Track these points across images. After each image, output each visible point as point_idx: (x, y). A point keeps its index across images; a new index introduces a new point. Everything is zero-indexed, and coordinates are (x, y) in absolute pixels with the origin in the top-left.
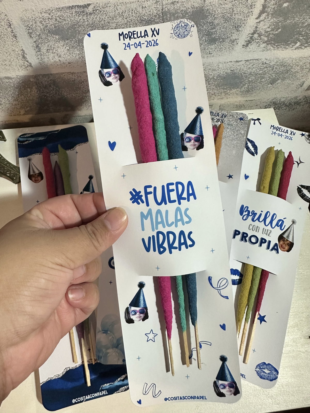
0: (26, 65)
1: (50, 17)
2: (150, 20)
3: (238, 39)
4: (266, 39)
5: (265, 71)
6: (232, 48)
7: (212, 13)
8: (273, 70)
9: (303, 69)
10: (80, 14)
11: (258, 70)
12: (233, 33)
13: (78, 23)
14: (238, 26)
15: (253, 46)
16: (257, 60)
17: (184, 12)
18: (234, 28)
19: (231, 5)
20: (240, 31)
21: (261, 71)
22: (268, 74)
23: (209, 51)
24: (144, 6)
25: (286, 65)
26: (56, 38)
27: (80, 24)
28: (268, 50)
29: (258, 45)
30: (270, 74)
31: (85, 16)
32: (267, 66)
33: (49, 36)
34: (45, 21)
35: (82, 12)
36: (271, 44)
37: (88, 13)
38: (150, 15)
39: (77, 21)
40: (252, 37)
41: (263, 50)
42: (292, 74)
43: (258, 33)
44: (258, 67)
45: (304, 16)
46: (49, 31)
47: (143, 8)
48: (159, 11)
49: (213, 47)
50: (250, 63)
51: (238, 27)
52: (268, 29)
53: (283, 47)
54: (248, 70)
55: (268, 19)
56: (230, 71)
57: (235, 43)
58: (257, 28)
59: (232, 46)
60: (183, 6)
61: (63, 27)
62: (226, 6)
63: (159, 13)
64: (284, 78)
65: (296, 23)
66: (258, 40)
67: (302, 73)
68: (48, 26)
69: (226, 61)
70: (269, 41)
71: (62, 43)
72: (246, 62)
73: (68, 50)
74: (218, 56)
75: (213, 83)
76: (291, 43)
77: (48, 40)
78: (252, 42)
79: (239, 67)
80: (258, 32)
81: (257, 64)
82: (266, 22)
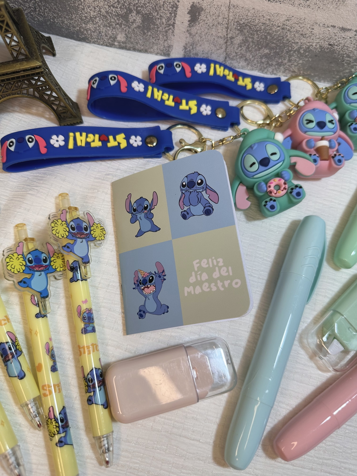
56: (328, 46)
69: (327, 23)
74: (317, 8)
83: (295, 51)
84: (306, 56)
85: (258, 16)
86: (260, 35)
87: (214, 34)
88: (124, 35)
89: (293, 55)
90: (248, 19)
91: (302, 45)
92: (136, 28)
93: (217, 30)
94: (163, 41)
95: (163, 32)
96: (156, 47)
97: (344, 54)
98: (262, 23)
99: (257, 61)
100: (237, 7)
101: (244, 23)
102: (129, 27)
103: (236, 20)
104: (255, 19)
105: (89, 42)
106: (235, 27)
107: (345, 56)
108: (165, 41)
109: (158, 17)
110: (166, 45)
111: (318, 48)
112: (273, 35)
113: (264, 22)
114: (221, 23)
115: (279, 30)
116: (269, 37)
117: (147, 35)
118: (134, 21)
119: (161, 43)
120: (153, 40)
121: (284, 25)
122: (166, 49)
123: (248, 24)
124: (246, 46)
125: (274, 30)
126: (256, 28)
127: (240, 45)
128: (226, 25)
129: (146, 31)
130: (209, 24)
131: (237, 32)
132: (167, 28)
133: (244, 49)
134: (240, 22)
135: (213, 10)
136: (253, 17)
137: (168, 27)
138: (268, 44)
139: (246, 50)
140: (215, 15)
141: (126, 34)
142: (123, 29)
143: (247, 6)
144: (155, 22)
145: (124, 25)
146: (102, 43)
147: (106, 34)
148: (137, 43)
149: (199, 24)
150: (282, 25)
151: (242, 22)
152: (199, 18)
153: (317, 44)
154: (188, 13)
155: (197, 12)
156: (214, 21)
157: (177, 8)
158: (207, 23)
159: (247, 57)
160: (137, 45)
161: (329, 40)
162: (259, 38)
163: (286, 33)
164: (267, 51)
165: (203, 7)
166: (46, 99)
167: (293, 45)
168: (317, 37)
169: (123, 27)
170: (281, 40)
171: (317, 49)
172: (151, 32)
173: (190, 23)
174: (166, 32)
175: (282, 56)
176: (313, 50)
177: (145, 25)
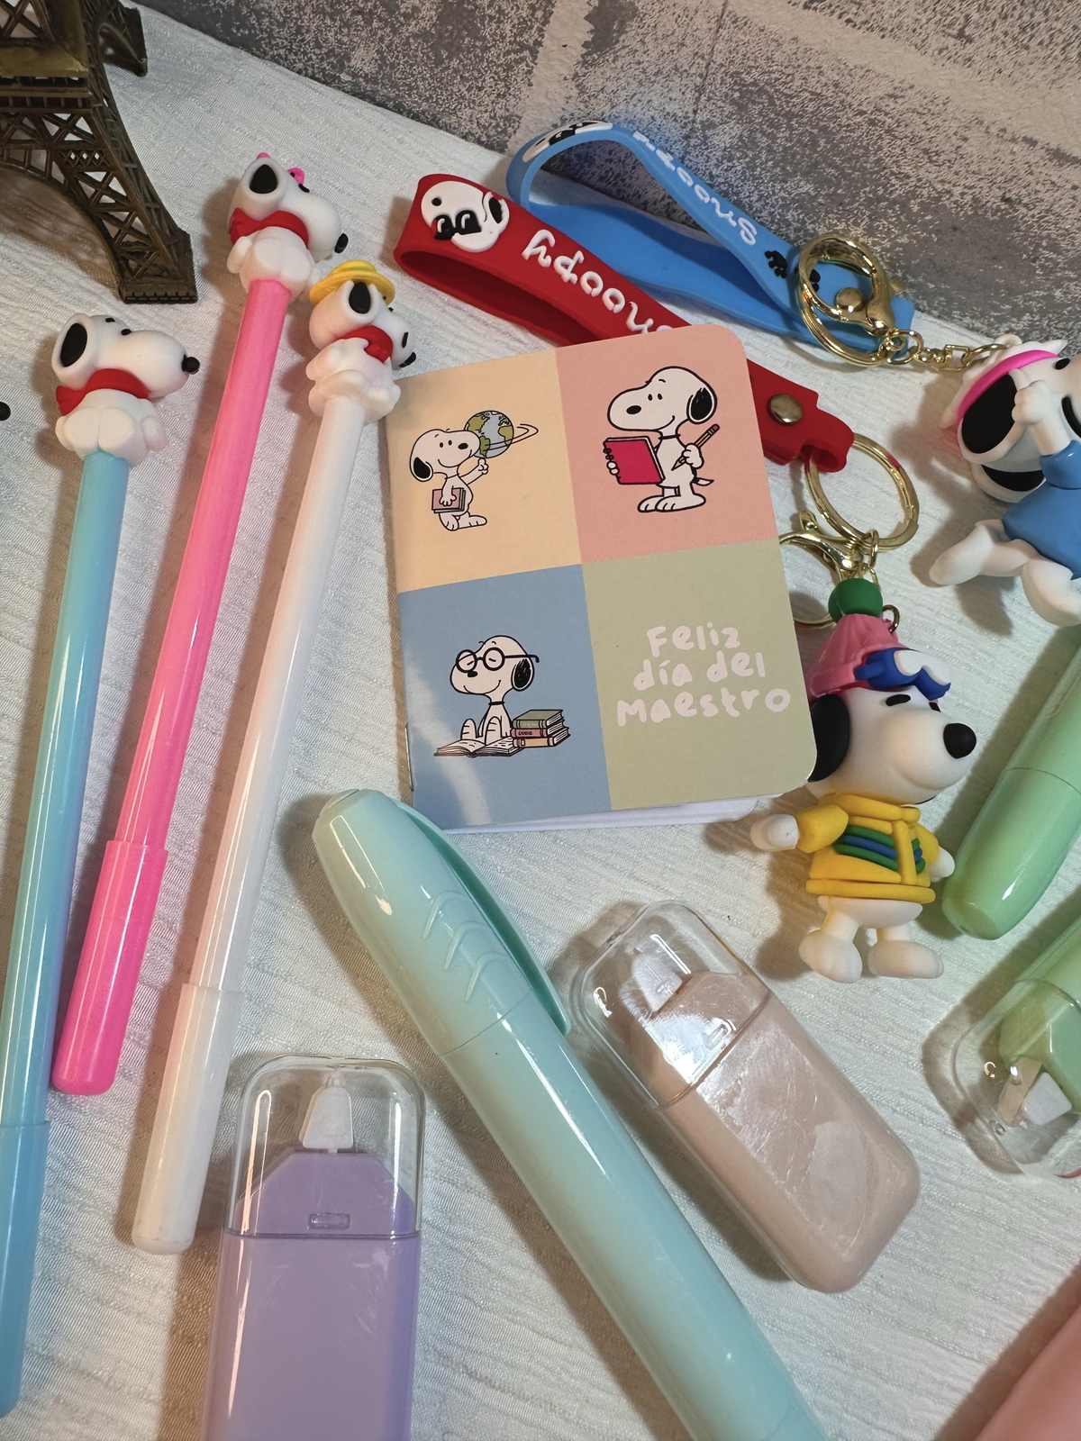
23: (967, 17)
56: (998, 202)
74: (994, 70)
83: (894, 202)
84: (924, 226)
85: (804, 66)
86: (796, 129)
87: (655, 103)
88: (373, 53)
89: (885, 216)
90: (771, 72)
91: (920, 187)
92: (415, 36)
93: (667, 90)
94: (493, 97)
95: (498, 66)
96: (469, 112)
97: (1042, 239)
98: (812, 93)
99: (771, 214)
100: (746, 23)
101: (754, 84)
102: (395, 31)
103: (732, 69)
104: (793, 75)
105: (262, 55)
106: (724, 90)
107: (1044, 244)
108: (499, 95)
109: (491, 12)
110: (500, 112)
111: (966, 204)
112: (838, 137)
113: (819, 91)
114: (685, 71)
115: (859, 125)
116: (822, 142)
117: (448, 68)
118: (413, 13)
119: (487, 100)
120: (461, 87)
121: (880, 110)
122: (498, 125)
123: (767, 87)
124: (748, 160)
125: (844, 121)
126: (791, 104)
127: (729, 152)
128: (699, 80)
129: (445, 54)
130: (646, 64)
131: (729, 109)
133: (739, 168)
134: (744, 76)
135: (667, 23)
136: (786, 67)
137: (516, 52)
138: (817, 163)
139: (744, 173)
140: (672, 39)
141: (379, 52)
142: (373, 32)
143: (773, 28)
144: (480, 29)
145: (380, 19)
146: (299, 66)
147: (317, 38)
148: (411, 88)
149: (614, 61)
150: (871, 108)
151: (749, 79)
152: (617, 42)
153: (966, 190)
154: (587, 18)
155: (616, 18)
156: (662, 59)
158: (639, 63)
159: (742, 195)
160: (410, 95)
161: (1005, 185)
162: (791, 142)
163: (880, 137)
164: (807, 188)
165: (638, 6)
166: (85, 195)
167: (893, 181)
168: (973, 168)
170: (857, 157)
171: (962, 207)
172: (461, 61)
173: (588, 54)
174: (509, 68)
175: (850, 212)
176: (952, 208)
177: (447, 31)
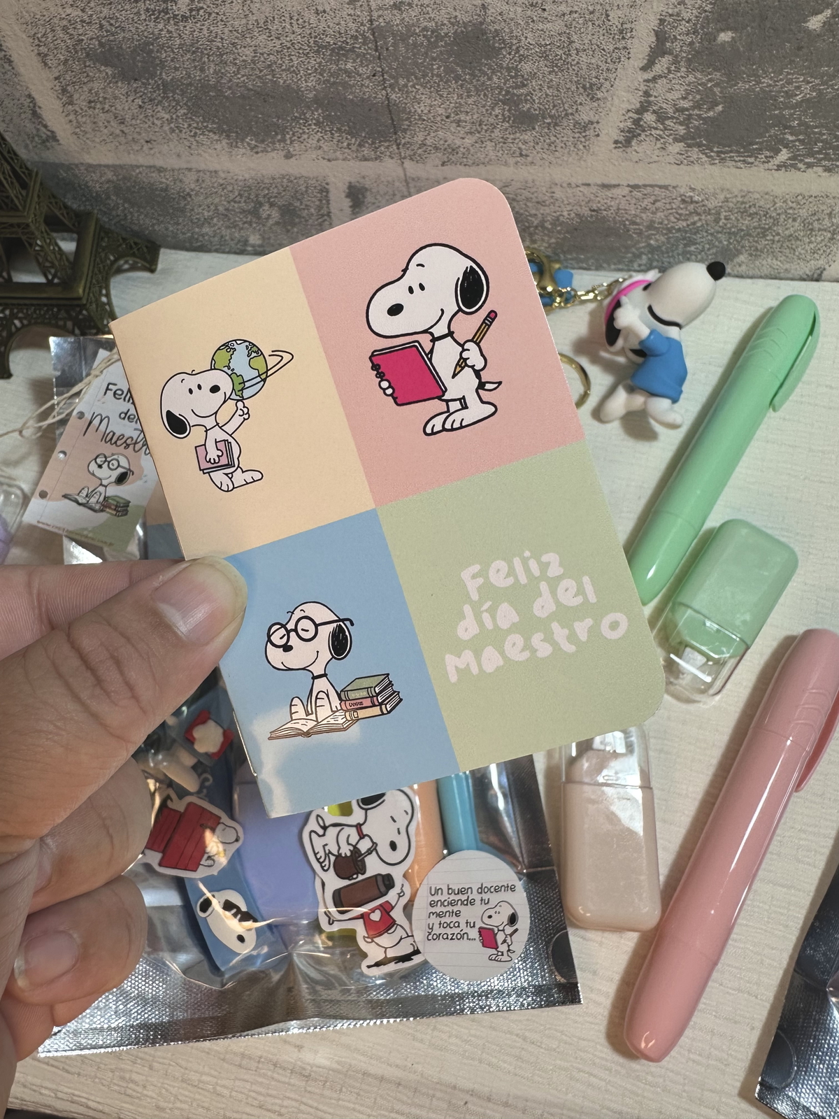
0: (44, 136)
1: (85, 18)
2: (341, 48)
3: (598, 122)
4: (681, 130)
5: (694, 223)
6: (584, 146)
7: (511, 43)
8: (718, 223)
9: (812, 230)
10: (157, 18)
11: (672, 219)
12: (581, 104)
13: (157, 38)
14: (591, 85)
15: (644, 147)
16: (666, 187)
17: (433, 32)
18: (581, 90)
19: (563, 24)
20: (598, 99)
21: (683, 220)
22: (705, 234)
23: (519, 148)
24: (320, 9)
25: (756, 214)
26: (107, 73)
27: (161, 41)
28: (692, 162)
29: (659, 145)
30: (712, 234)
31: (172, 22)
32: (699, 211)
33: (89, 66)
34: (75, 28)
35: (163, 11)
36: (699, 145)
37: (178, 15)
38: (340, 33)
39: (152, 33)
40: (640, 119)
41: (677, 162)
42: (778, 241)
43: (654, 112)
44: (672, 209)
45: (788, 74)
46: (88, 55)
47: (318, 14)
48: (362, 24)
49: (527, 136)
50: (645, 195)
51: (591, 87)
52: (681, 101)
53: (737, 159)
54: (644, 216)
55: (679, 74)
56: (589, 212)
57: (590, 133)
58: (651, 96)
59: (583, 140)
60: (427, 16)
61: (121, 47)
62: (549, 26)
63: (364, 31)
64: (757, 249)
65: (765, 91)
66: (658, 132)
67: (810, 242)
68: (83, 40)
69: (573, 181)
70: (693, 138)
71: (122, 88)
72: (631, 192)
73: (140, 107)
74: (547, 164)
75: (543, 240)
76: (761, 150)
77: (88, 76)
78: (640, 135)
79: (613, 203)
80: (654, 108)
81: (668, 201)
82: (673, 82)
84: (559, 232)
88: (258, 237)
91: (545, 217)
92: (272, 225)
97: (624, 221)
102: (264, 225)
107: (627, 223)
109: (303, 207)
111: (573, 218)
118: (269, 217)
129: (289, 228)
132: (320, 220)
137: (321, 218)
141: (260, 235)
142: (254, 228)
144: (300, 214)
145: (255, 223)
147: (231, 238)
152: (365, 202)
153: (569, 212)
154: (347, 196)
155: (358, 193)
157: (327, 192)
161: (588, 205)
165: (367, 186)
169: (255, 225)
171: (572, 220)
174: (320, 225)
176: (567, 222)
177: (287, 219)
